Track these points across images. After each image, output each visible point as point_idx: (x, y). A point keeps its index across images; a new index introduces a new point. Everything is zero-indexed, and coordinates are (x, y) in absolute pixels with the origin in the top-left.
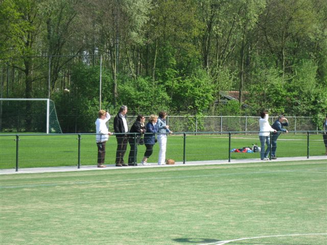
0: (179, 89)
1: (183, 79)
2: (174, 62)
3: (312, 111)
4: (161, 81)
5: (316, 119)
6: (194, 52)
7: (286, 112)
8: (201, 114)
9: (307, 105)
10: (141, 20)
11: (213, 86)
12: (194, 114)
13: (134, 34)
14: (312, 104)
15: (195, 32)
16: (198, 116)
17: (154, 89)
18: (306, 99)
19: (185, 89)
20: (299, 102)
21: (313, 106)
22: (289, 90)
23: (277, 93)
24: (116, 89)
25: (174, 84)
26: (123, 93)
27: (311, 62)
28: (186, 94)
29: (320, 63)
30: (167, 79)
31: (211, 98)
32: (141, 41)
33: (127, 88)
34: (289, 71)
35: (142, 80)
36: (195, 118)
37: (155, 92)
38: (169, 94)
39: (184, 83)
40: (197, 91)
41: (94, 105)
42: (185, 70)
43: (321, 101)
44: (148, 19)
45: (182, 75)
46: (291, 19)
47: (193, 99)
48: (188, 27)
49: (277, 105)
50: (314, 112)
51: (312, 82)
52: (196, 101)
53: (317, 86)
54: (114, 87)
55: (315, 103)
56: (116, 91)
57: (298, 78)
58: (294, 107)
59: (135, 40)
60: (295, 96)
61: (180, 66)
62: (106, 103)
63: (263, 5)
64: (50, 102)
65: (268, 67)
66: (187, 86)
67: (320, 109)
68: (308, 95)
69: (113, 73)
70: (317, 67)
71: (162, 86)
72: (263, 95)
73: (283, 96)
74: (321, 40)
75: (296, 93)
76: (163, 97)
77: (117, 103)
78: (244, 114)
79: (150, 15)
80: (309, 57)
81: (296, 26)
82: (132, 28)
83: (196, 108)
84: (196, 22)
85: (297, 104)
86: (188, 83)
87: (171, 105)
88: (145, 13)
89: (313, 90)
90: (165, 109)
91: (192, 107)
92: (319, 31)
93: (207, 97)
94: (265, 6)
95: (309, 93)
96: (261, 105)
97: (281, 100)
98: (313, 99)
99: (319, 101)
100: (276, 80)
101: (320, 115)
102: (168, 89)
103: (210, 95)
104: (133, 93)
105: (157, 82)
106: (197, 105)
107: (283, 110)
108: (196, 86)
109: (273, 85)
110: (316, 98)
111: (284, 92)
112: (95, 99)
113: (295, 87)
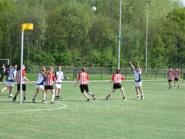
0: (58, 57)
1: (60, 53)
2: (56, 46)
3: (110, 65)
4: (52, 53)
6: (64, 43)
7: (100, 66)
8: (67, 66)
9: (108, 63)
10: (44, 31)
11: (72, 56)
12: (64, 66)
13: (41, 36)
15: (65, 36)
16: (65, 67)
17: (49, 56)
18: (108, 61)
19: (60, 57)
22: (102, 58)
23: (97, 59)
25: (57, 55)
26: (38, 57)
27: (110, 47)
29: (113, 48)
30: (54, 53)
31: (71, 60)
32: (44, 39)
33: (39, 56)
34: (101, 51)
35: (44, 53)
36: (64, 67)
37: (49, 57)
38: (55, 59)
40: (65, 57)
41: (26, 62)
42: (61, 49)
43: (114, 62)
44: (46, 30)
45: (60, 51)
46: (102, 32)
47: (64, 61)
48: (62, 34)
49: (97, 63)
50: (111, 66)
51: (110, 55)
53: (112, 56)
54: (34, 56)
55: (111, 63)
56: (34, 57)
57: (104, 53)
58: (103, 64)
59: (41, 38)
60: (103, 60)
61: (59, 48)
62: (30, 61)
63: (91, 26)
64: (9, 61)
65: (94, 49)
66: (62, 56)
67: (113, 65)
68: (109, 60)
69: (34, 50)
70: (112, 50)
71: (52, 55)
72: (91, 59)
73: (99, 60)
74: (114, 40)
75: (103, 59)
76: (52, 59)
77: (35, 62)
78: (83, 67)
79: (47, 29)
80: (109, 46)
81: (104, 34)
82: (40, 34)
83: (65, 64)
84: (65, 32)
85: (104, 63)
86: (62, 54)
87: (55, 63)
89: (111, 58)
90: (53, 64)
91: (63, 63)
92: (113, 36)
93: (69, 60)
94: (91, 27)
96: (90, 63)
97: (98, 61)
98: (111, 61)
100: (96, 54)
101: (113, 67)
102: (54, 57)
103: (70, 59)
104: (40, 58)
105: (50, 54)
106: (65, 63)
107: (99, 65)
108: (65, 56)
109: (95, 56)
110: (112, 61)
111: (99, 59)
112: (27, 60)
113: (103, 57)
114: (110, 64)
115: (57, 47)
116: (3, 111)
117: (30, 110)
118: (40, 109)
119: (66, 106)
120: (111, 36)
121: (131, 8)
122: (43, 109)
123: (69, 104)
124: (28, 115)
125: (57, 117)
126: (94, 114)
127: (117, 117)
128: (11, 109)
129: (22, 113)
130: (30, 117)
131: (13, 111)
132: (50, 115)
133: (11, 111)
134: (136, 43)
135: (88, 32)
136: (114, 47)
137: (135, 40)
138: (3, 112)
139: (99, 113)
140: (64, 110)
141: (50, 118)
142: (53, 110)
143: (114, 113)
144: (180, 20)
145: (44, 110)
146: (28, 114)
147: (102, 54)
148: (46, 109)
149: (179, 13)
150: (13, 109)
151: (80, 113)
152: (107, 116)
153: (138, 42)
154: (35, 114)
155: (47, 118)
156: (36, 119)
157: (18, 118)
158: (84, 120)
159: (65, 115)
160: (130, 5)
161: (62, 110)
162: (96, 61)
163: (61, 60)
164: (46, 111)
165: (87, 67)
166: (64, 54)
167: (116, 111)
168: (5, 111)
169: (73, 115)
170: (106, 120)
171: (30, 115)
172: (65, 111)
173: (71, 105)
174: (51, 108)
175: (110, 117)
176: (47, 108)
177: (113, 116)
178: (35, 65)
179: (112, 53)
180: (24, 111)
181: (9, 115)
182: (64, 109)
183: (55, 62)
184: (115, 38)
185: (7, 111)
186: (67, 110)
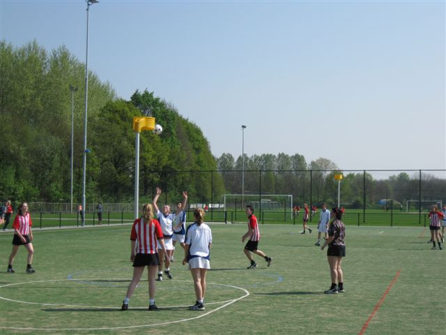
20: (4, 193)
29: (17, 168)
70: (15, 171)
74: (18, 153)
92: (16, 147)
95: (10, 187)
98: (12, 191)
120: (14, 146)
121: (39, 99)
134: (53, 158)
136: (17, 166)
137: (52, 153)
144: (120, 121)
149: (118, 109)
153: (56, 158)
160: (37, 94)
179: (15, 177)
184: (19, 150)
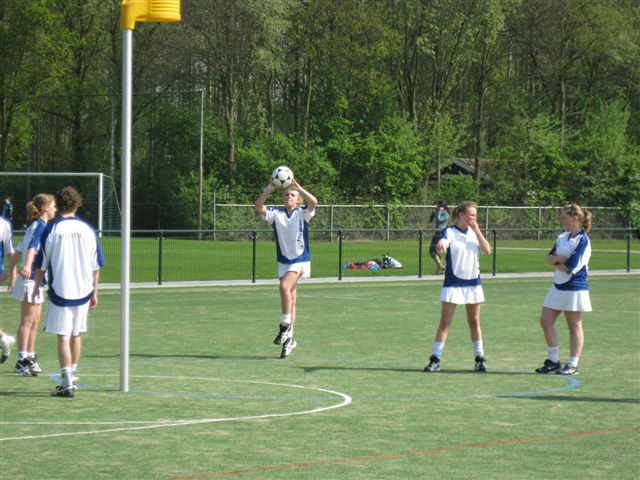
0: (354, 155)
1: (363, 137)
2: (344, 103)
3: (618, 194)
4: (319, 140)
5: (628, 212)
6: (381, 85)
7: (568, 197)
8: (397, 201)
9: (608, 184)
10: (277, 27)
11: (422, 149)
12: (384, 202)
13: (262, 53)
14: (619, 184)
15: (383, 48)
16: (390, 206)
17: (306, 154)
18: (607, 173)
19: (364, 156)
20: (593, 179)
21: (621, 187)
22: (576, 157)
23: (549, 161)
24: (232, 155)
25: (346, 145)
26: (248, 161)
27: (616, 103)
28: (368, 164)
29: (634, 108)
30: (332, 136)
31: (417, 171)
32: (276, 65)
33: (253, 153)
34: (574, 122)
35: (282, 138)
36: (386, 209)
37: (309, 160)
38: (335, 166)
39: (365, 144)
40: (388, 159)
41: (190, 185)
42: (367, 118)
43: (637, 177)
44: (289, 24)
45: (357, 128)
46: (575, 25)
47: (381, 175)
48: (368, 38)
49: (551, 184)
50: (623, 199)
51: (618, 142)
52: (388, 178)
54: (229, 152)
55: (624, 181)
56: (232, 160)
57: (587, 132)
58: (583, 190)
59: (265, 63)
60: (584, 168)
61: (356, 113)
62: (212, 179)
64: (105, 179)
65: (533, 115)
66: (370, 150)
67: (635, 192)
68: (612, 167)
69: (228, 125)
71: (320, 149)
72: (522, 166)
73: (561, 168)
75: (584, 163)
76: (321, 169)
77: (234, 182)
78: (483, 203)
79: (293, 19)
81: (585, 36)
82: (261, 42)
83: (389, 190)
84: (386, 31)
85: (588, 184)
86: (371, 143)
87: (338, 185)
88: (283, 14)
91: (379, 189)
92: (633, 46)
93: (408, 170)
95: (613, 161)
96: (516, 185)
97: (558, 176)
98: (621, 173)
99: (631, 178)
100: (547, 137)
101: (634, 204)
102: (333, 156)
103: (413, 166)
104: (263, 163)
105: (312, 142)
106: (389, 184)
107: (561, 194)
108: (386, 149)
109: (539, 148)
110: (627, 172)
111: (562, 162)
112: (192, 174)
113: (584, 151)
114: (617, 188)
115: (346, 107)
116: (27, 429)
117: (164, 423)
118: (215, 414)
119: (348, 400)
122: (227, 414)
123: (369, 390)
124: (146, 447)
125: (288, 452)
126: (480, 440)
127: (592, 453)
128: (68, 418)
129: (119, 438)
130: (156, 457)
131: (76, 428)
132: (259, 443)
133: (65, 429)
135: (501, 26)
138: (27, 433)
139: (506, 435)
140: (335, 420)
141: (251, 459)
142: (276, 422)
143: (581, 433)
145: (235, 422)
146: (148, 441)
147: (576, 138)
148: (246, 418)
150: (80, 417)
151: (409, 435)
152: (541, 448)
154: (184, 440)
155: (238, 458)
156: (183, 465)
157: (92, 463)
158: (421, 469)
159: (335, 442)
161: (325, 419)
162: (543, 171)
163: (366, 170)
164: (242, 426)
165: (502, 203)
166: (383, 141)
167: (593, 421)
168: (39, 429)
169: (374, 445)
170: (534, 469)
171: (155, 446)
172: (337, 426)
173: (374, 393)
174: (273, 412)
175: (556, 454)
176: (252, 413)
177: (574, 450)
178: (239, 202)
180: (133, 425)
181: (55, 447)
182: (333, 415)
183: (336, 183)
185: (48, 429)
186: (347, 422)
